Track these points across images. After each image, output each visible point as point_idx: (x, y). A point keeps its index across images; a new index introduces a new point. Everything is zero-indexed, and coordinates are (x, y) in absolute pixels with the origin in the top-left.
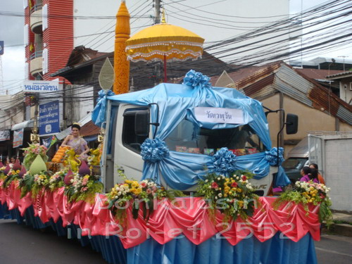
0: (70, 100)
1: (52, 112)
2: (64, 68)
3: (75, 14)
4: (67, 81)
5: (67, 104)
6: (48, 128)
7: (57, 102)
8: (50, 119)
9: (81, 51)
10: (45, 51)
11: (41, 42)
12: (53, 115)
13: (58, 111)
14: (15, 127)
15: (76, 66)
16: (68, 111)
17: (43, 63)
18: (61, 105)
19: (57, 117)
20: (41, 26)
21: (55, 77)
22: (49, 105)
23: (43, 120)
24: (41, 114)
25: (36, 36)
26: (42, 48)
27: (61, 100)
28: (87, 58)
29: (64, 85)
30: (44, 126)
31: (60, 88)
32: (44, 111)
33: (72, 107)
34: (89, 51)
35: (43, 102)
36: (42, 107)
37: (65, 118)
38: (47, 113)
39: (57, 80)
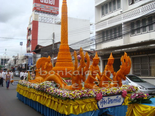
0: (35, 57)
2: (34, 50)
3: (38, 39)
4: (35, 53)
5: (35, 59)
6: (30, 64)
7: (32, 58)
9: (38, 46)
10: (31, 45)
11: (30, 43)
13: (32, 60)
14: (23, 64)
15: (37, 50)
16: (35, 60)
17: (30, 48)
18: (33, 59)
19: (32, 62)
20: (30, 40)
21: (32, 52)
22: (30, 58)
23: (29, 62)
26: (30, 45)
28: (40, 48)
29: (34, 54)
31: (33, 55)
32: (29, 60)
33: (36, 59)
34: (40, 46)
35: (29, 58)
36: (29, 59)
37: (34, 62)
39: (32, 53)
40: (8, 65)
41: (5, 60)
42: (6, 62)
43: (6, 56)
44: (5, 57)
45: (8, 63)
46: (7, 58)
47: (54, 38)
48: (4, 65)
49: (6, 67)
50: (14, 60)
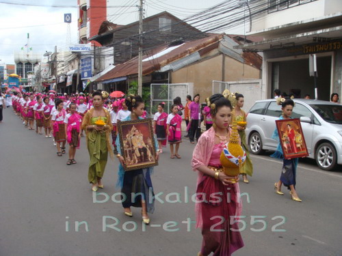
0: (98, 57)
1: (88, 64)
2: (96, 35)
4: (97, 43)
5: (96, 59)
6: (86, 74)
7: (90, 58)
8: (87, 68)
9: (107, 24)
10: (88, 23)
11: (86, 17)
12: (88, 66)
13: (91, 63)
14: (68, 73)
15: (102, 34)
16: (97, 64)
17: (87, 31)
18: (93, 59)
19: (90, 67)
20: (86, 7)
21: (91, 41)
22: (86, 59)
23: (83, 69)
24: (82, 65)
25: (84, 12)
26: (87, 21)
27: (93, 56)
28: (110, 29)
29: (95, 47)
30: (83, 73)
31: (92, 48)
32: (84, 63)
33: (100, 61)
34: (112, 24)
35: (83, 57)
36: (82, 60)
37: (95, 68)
38: (85, 65)
39: (90, 43)
40: (34, 76)
41: (28, 63)
42: (30, 70)
43: (30, 53)
44: (28, 55)
45: (35, 72)
46: (32, 58)
47: (142, 3)
48: (26, 77)
49: (30, 82)
50: (49, 62)
